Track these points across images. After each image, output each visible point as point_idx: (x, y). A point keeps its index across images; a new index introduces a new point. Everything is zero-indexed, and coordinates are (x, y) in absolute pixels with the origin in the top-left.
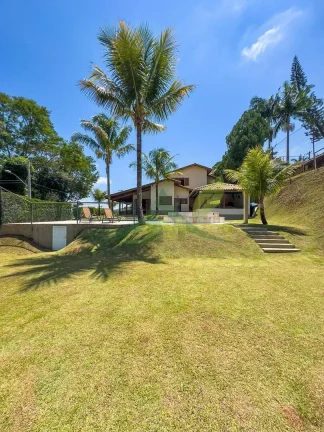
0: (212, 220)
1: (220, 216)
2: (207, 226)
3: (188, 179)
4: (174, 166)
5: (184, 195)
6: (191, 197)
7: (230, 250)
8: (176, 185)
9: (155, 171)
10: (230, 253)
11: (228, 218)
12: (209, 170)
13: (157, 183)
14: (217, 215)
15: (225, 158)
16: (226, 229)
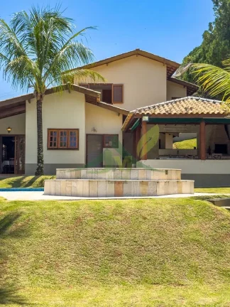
0: (161, 189)
1: (184, 177)
2: (148, 202)
3: (120, 87)
4: (84, 54)
5: (111, 125)
6: (126, 131)
7: (195, 261)
8: (90, 100)
9: (34, 64)
10: (195, 270)
11: (202, 181)
12: (171, 67)
13: (41, 94)
14: (175, 175)
15: (208, 39)
16: (191, 211)
